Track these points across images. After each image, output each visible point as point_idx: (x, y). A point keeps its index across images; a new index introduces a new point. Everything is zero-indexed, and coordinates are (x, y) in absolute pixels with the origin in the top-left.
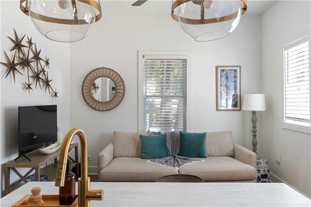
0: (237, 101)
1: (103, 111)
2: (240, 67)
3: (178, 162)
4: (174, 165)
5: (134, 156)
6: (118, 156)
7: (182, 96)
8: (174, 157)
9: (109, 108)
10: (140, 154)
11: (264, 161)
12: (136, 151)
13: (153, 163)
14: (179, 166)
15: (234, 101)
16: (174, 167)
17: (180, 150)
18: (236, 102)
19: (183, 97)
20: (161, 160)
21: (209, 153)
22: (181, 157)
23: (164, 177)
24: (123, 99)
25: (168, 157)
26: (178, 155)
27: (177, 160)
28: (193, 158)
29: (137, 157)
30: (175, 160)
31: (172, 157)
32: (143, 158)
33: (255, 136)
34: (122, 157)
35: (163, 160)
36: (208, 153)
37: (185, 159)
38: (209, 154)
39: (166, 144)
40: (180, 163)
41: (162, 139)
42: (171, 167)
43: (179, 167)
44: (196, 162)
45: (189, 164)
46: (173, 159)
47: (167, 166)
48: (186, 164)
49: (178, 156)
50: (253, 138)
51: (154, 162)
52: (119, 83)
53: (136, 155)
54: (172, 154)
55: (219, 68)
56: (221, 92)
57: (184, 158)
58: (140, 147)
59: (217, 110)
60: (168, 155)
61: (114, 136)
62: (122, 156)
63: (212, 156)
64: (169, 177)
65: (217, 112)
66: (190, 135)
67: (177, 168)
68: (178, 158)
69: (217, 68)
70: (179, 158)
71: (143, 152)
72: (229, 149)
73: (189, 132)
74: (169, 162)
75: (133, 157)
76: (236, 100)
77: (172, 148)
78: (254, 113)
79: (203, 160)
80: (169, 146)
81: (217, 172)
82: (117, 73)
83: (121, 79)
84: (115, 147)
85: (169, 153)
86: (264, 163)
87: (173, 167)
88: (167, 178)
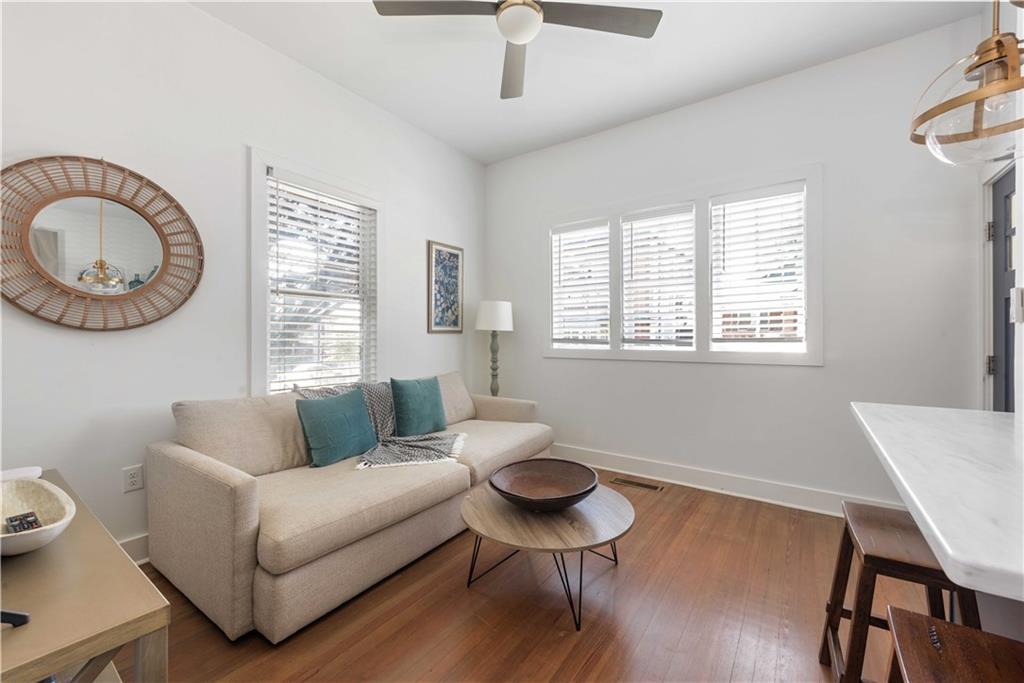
1: (104, 330)
2: (462, 248)
5: (276, 468)
10: (293, 459)
12: (281, 450)
18: (457, 317)
26: (393, 435)
29: (286, 469)
33: (494, 376)
50: (492, 381)
52: (175, 234)
53: (283, 461)
55: (433, 247)
56: (436, 295)
59: (428, 332)
65: (430, 335)
69: (429, 244)
71: (312, 449)
75: (271, 472)
78: (494, 334)
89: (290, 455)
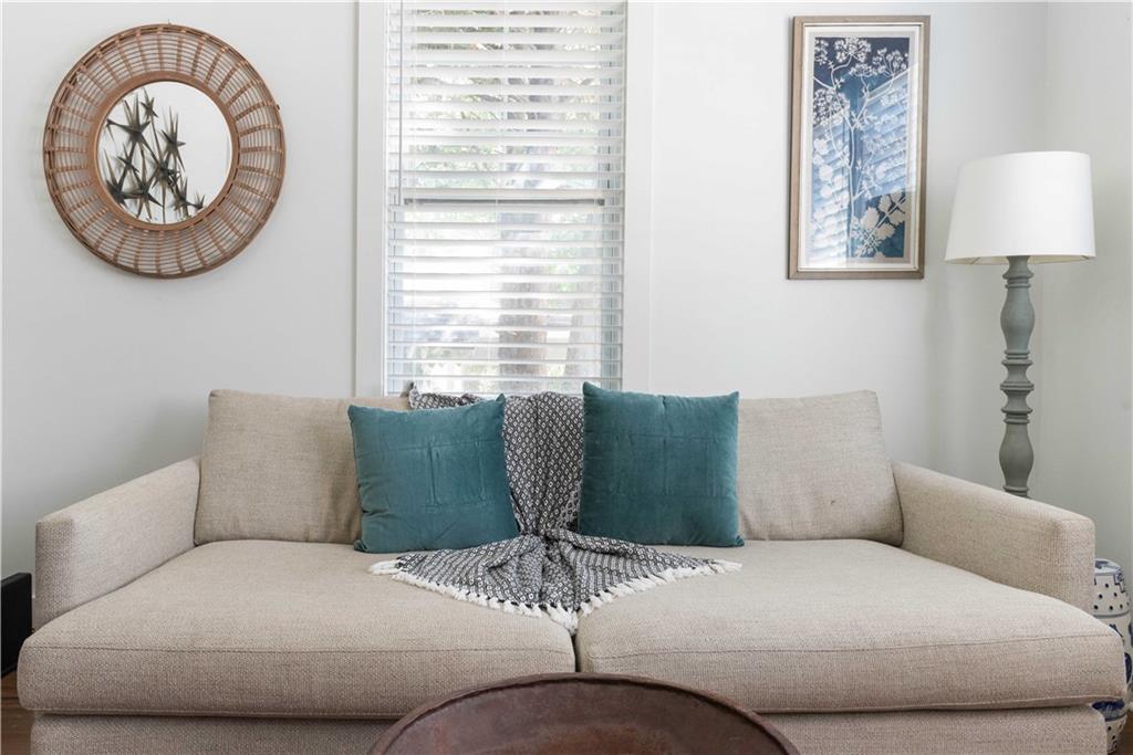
0: (902, 225)
1: (158, 276)
2: (925, 21)
3: (570, 569)
4: (542, 595)
5: (314, 535)
6: (223, 533)
7: (600, 196)
8: (549, 541)
9: (191, 261)
10: (349, 524)
11: (1104, 570)
12: (326, 502)
13: (412, 578)
14: (576, 598)
15: (887, 221)
16: (543, 608)
17: (584, 495)
18: (900, 229)
19: (601, 202)
20: (464, 559)
21: (752, 519)
22: (588, 541)
23: (453, 702)
24: (271, 206)
25: (511, 537)
26: (572, 527)
27: (562, 557)
28: (661, 550)
29: (333, 542)
30: (550, 559)
31: (536, 539)
32: (361, 549)
33: (1017, 419)
34: (243, 538)
35: (478, 559)
36: (745, 519)
37: (612, 553)
38: (756, 527)
39: (500, 464)
40: (586, 577)
41: (480, 430)
42: (522, 606)
43: (578, 610)
44: (688, 571)
45: (642, 584)
46: (541, 551)
47: (495, 599)
48: (621, 589)
49: (571, 536)
50: (1008, 432)
51: (420, 573)
52: (248, 112)
53: (328, 526)
54: (537, 520)
55: (807, 31)
56: (815, 169)
57: (606, 546)
58: (352, 481)
59: (792, 272)
60: (513, 530)
61: (211, 417)
62: (246, 531)
63: (772, 538)
64: (500, 694)
65: (793, 283)
66: (643, 406)
67: (563, 618)
68: (569, 548)
69: (794, 27)
70: (577, 548)
71: (364, 512)
72: (870, 498)
73: (636, 391)
74: (511, 574)
75: (308, 540)
76: (896, 218)
77: (535, 484)
79: (727, 563)
80: (520, 475)
81: (844, 651)
82: (238, 57)
83: (263, 88)
84: (205, 477)
85: (517, 516)
86: (1111, 584)
87: (536, 606)
88: (481, 707)
89: (344, 517)
